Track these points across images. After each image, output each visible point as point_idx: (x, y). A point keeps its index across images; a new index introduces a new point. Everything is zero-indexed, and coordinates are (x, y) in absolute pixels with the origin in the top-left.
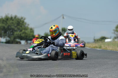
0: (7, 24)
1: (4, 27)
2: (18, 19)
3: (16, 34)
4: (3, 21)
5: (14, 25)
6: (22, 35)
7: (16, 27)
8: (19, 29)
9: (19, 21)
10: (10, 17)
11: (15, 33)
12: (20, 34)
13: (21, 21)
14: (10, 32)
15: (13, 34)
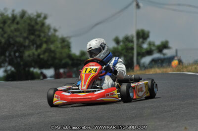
0: (5, 33)
2: (30, 19)
3: (29, 56)
5: (21, 34)
6: (42, 56)
7: (27, 38)
8: (33, 42)
9: (33, 23)
10: (10, 16)
11: (27, 53)
12: (39, 55)
13: (37, 23)
14: (12, 53)
15: (21, 57)
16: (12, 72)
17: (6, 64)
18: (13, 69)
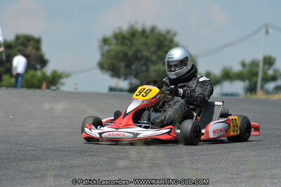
0: (133, 45)
1: (125, 54)
2: (160, 34)
3: (155, 71)
4: (124, 38)
5: (150, 48)
7: (153, 53)
8: (160, 58)
9: (162, 39)
10: (140, 30)
11: (153, 68)
13: (165, 39)
14: (139, 66)
15: (147, 71)
17: (132, 77)
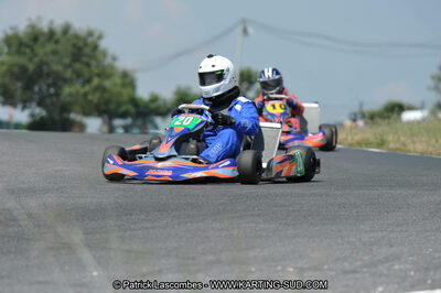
0: (36, 55)
1: (24, 69)
2: (77, 37)
3: (70, 95)
4: (21, 44)
5: (62, 58)
6: (90, 97)
7: (67, 66)
8: (78, 75)
9: (81, 44)
10: (46, 29)
11: (67, 90)
12: (85, 95)
13: (86, 44)
14: (44, 87)
15: (57, 94)
16: (42, 118)
17: (34, 105)
18: (44, 113)
